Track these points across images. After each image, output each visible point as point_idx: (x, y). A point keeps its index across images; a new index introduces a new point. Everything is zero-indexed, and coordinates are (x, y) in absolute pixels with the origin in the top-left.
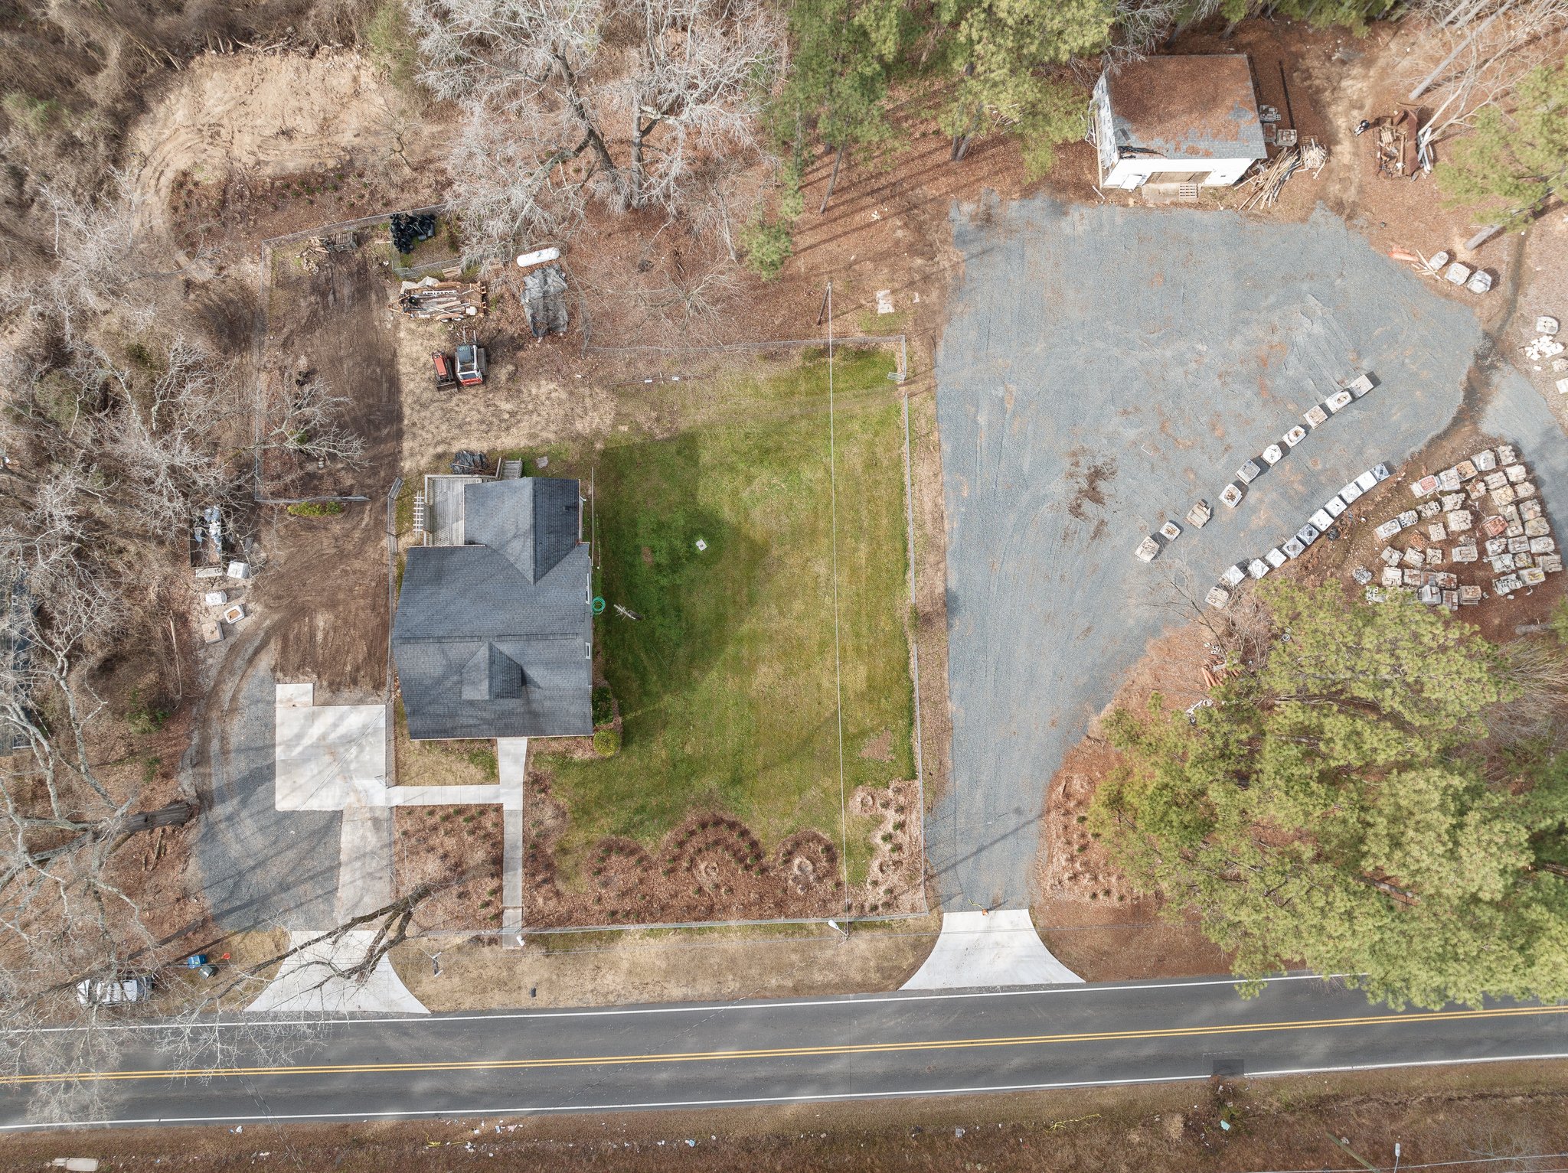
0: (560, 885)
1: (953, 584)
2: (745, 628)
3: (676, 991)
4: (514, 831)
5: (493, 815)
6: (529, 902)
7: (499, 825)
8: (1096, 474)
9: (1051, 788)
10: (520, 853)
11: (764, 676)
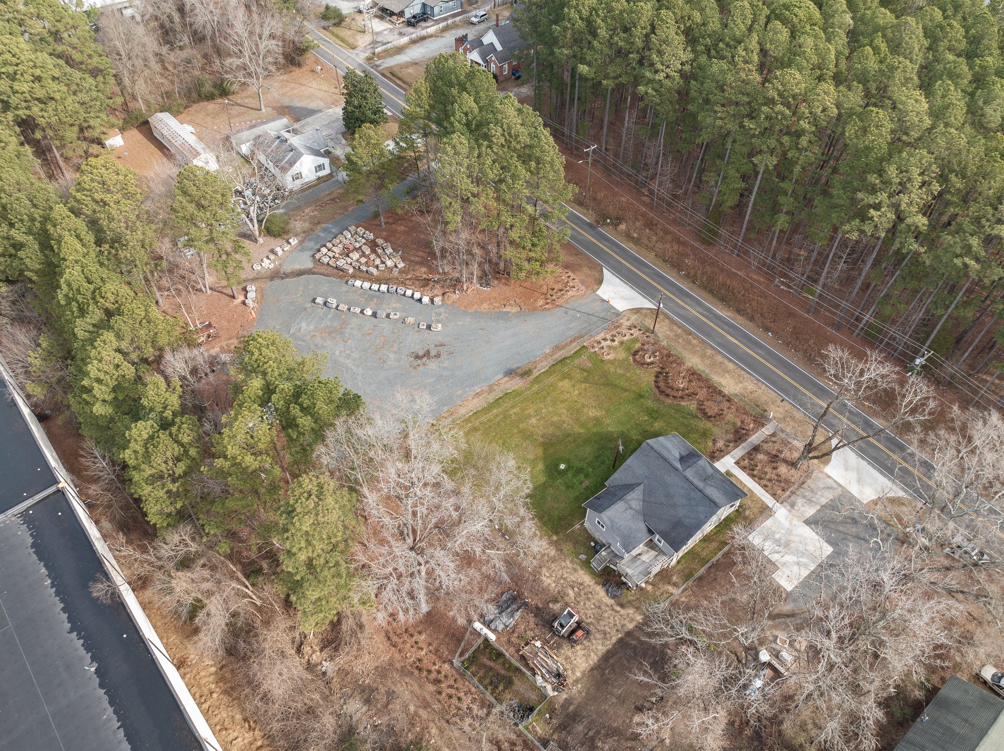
0: (739, 424)
1: (501, 376)
2: (581, 431)
3: (731, 366)
4: (739, 452)
5: (742, 463)
6: (755, 430)
7: (743, 458)
8: (417, 357)
9: (549, 309)
10: (744, 445)
11: (593, 413)
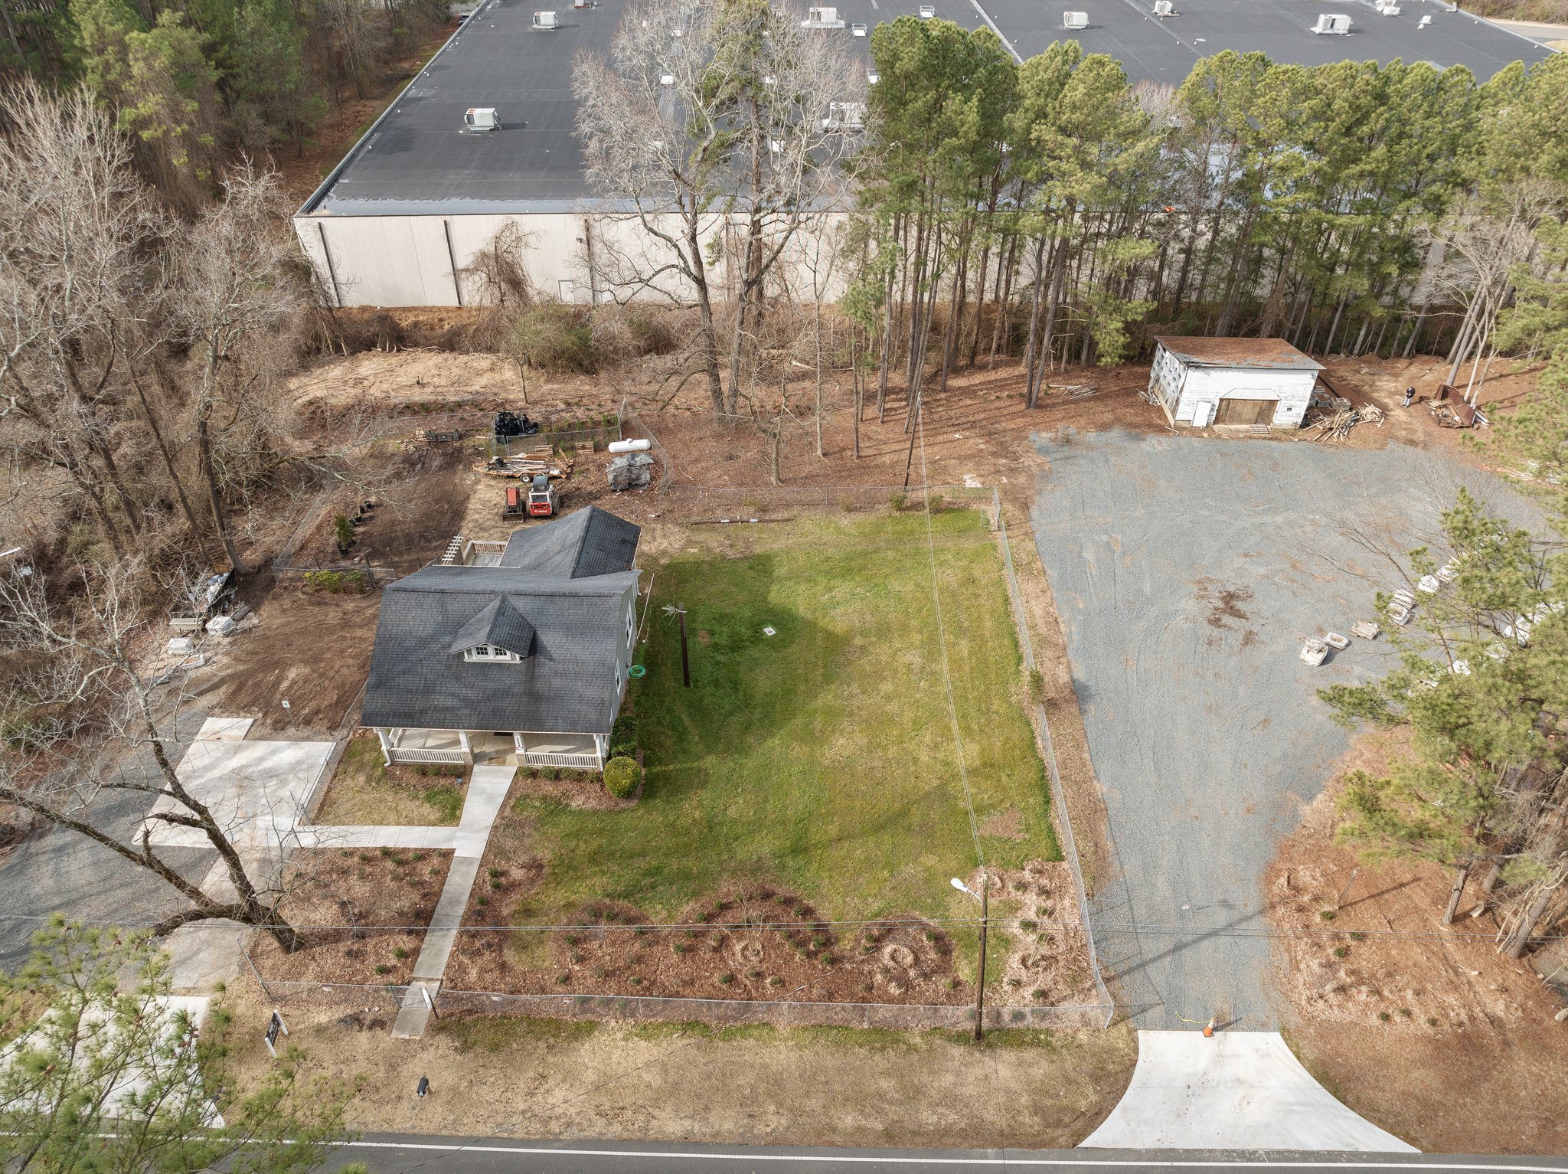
0: (510, 955)
1: (1080, 674)
3: (670, 1124)
4: (460, 883)
5: (436, 861)
6: (455, 975)
7: (441, 874)
8: (1231, 597)
10: (461, 910)
